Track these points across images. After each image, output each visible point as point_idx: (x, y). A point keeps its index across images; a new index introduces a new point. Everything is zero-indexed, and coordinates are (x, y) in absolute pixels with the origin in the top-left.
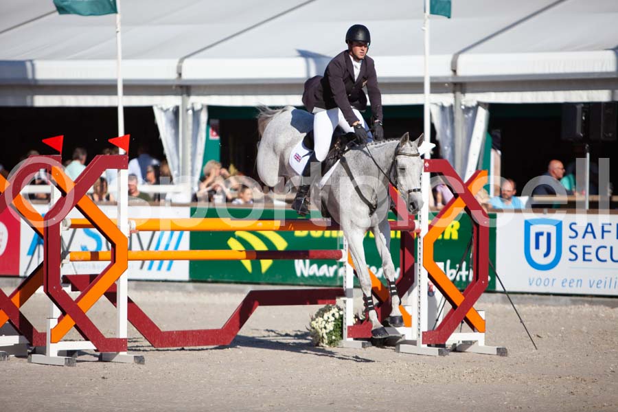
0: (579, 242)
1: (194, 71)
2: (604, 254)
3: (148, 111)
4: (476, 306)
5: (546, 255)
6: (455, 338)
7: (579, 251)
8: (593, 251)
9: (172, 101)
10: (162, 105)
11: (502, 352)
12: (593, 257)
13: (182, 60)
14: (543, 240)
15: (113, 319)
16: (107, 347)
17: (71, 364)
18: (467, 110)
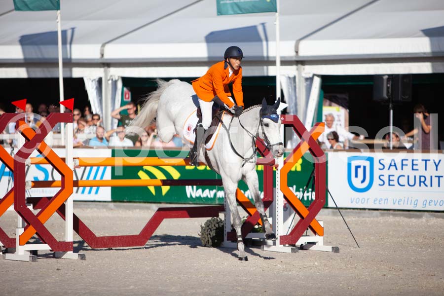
0: (386, 172)
1: (113, 52)
2: (403, 181)
4: (317, 217)
5: (363, 181)
6: (302, 241)
7: (386, 179)
8: (395, 178)
10: (90, 76)
11: (336, 250)
12: (395, 183)
13: (103, 45)
14: (360, 171)
15: (63, 228)
16: (59, 248)
17: (33, 260)
18: (307, 79)
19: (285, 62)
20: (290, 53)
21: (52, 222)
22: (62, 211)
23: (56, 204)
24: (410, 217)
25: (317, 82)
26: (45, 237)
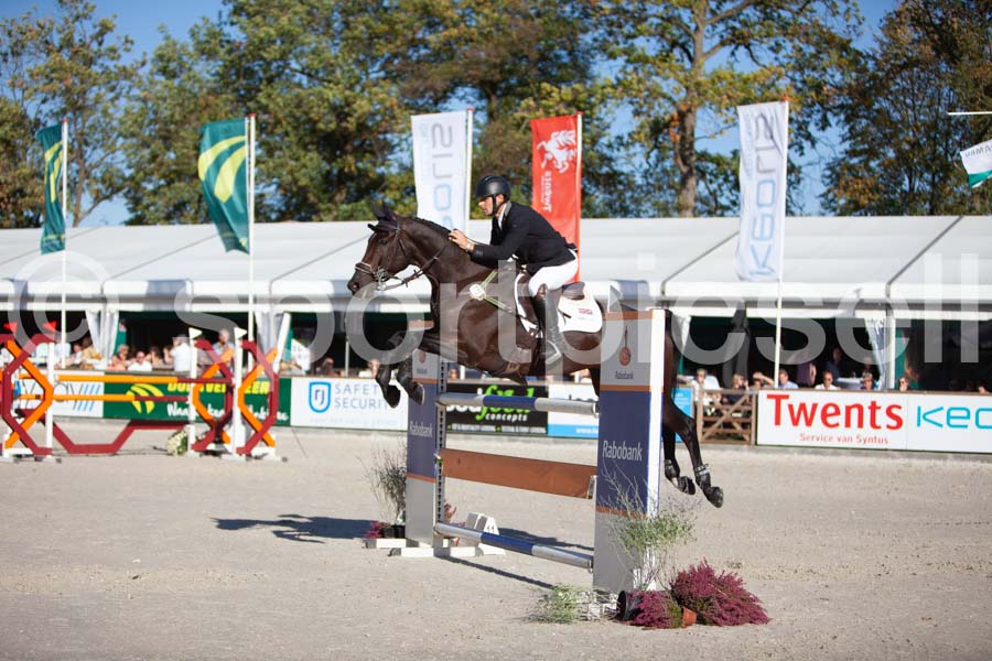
0: (342, 396)
1: (112, 289)
2: (356, 403)
3: (82, 315)
4: (269, 432)
5: (322, 402)
6: (256, 451)
7: (341, 401)
8: (349, 401)
9: (97, 307)
10: (91, 310)
11: (285, 460)
12: (349, 405)
13: (104, 282)
14: (320, 394)
15: (44, 438)
16: (40, 453)
17: (16, 461)
18: (278, 315)
19: (258, 300)
20: (263, 292)
21: (34, 429)
22: (43, 420)
23: (38, 415)
24: (360, 434)
25: (287, 319)
26: (27, 441)
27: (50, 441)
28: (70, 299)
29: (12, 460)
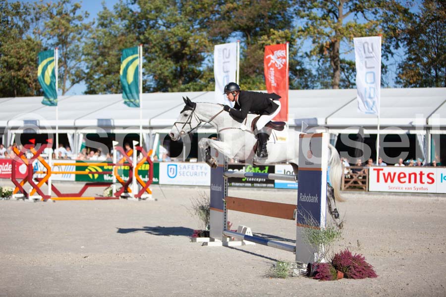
0: (182, 170)
1: (79, 123)
2: (189, 174)
3: (65, 135)
4: (149, 187)
5: (173, 173)
6: (143, 196)
7: (182, 173)
8: (185, 173)
9: (72, 131)
10: (70, 133)
11: (156, 200)
12: (185, 174)
13: (75, 120)
14: (172, 170)
15: (47, 190)
16: (46, 198)
17: (35, 202)
18: (153, 134)
19: (144, 128)
20: (147, 124)
21: (43, 187)
22: (47, 183)
23: (45, 180)
24: (191, 188)
25: (157, 136)
26: (40, 193)
27: (50, 192)
28: (60, 128)
29: (33, 201)
